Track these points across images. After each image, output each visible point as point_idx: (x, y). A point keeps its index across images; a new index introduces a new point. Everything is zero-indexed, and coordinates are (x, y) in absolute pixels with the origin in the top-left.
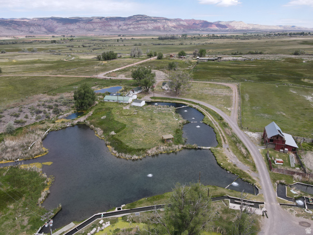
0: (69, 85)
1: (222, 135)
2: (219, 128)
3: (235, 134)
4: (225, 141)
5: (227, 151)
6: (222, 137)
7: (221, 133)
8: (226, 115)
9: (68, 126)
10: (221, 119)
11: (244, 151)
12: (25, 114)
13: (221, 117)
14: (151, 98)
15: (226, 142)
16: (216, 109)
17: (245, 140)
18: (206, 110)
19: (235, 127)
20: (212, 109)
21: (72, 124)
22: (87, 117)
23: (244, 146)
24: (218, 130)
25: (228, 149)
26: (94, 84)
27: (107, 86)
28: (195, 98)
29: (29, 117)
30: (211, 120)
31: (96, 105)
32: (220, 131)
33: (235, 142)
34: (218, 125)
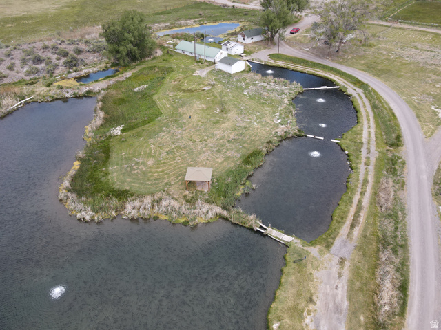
0: (157, 14)
1: (360, 202)
2: (366, 174)
3: (403, 210)
4: (353, 226)
5: (335, 269)
6: (353, 210)
7: (362, 194)
8: (420, 134)
9: (67, 95)
10: (397, 142)
11: (388, 292)
12: (13, 61)
13: (398, 138)
14: (271, 56)
15: (357, 232)
16: (405, 106)
17: (423, 243)
18: (374, 107)
19: (419, 182)
20: (393, 105)
21: (74, 94)
22: (111, 82)
23: (403, 269)
24: (361, 178)
25: (342, 262)
26: (197, 15)
27: (215, 21)
28: (370, 68)
29: (16, 69)
30: (364, 140)
31: (154, 58)
32: (366, 182)
33: (384, 242)
34: (373, 161)
